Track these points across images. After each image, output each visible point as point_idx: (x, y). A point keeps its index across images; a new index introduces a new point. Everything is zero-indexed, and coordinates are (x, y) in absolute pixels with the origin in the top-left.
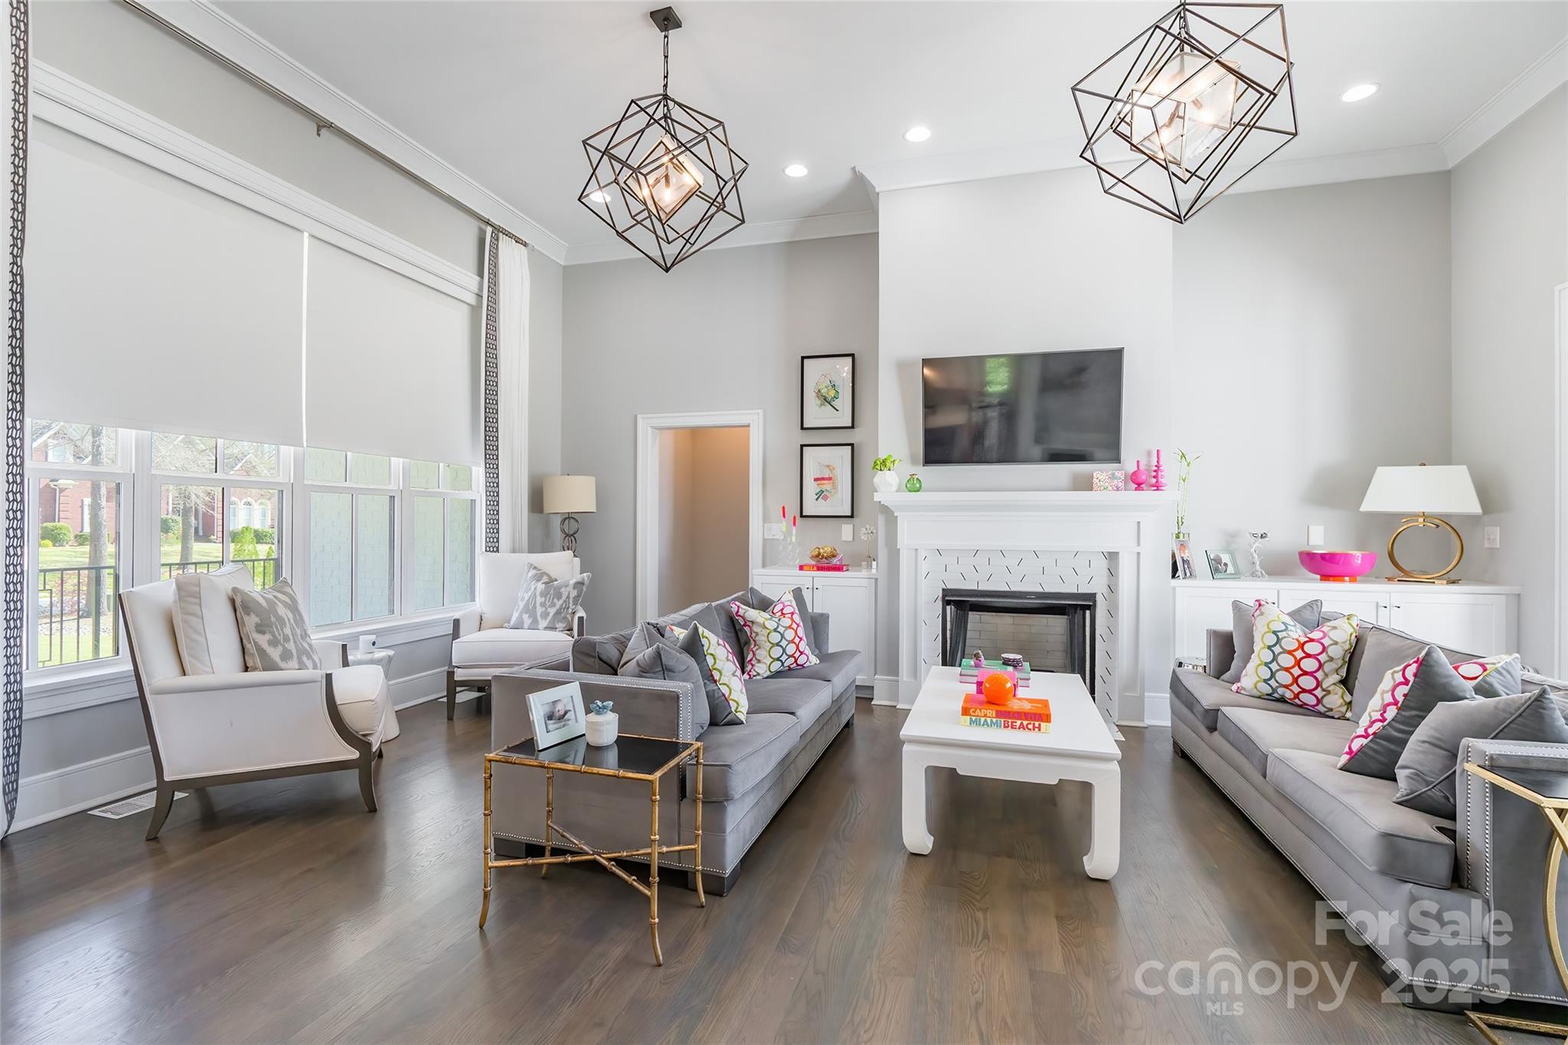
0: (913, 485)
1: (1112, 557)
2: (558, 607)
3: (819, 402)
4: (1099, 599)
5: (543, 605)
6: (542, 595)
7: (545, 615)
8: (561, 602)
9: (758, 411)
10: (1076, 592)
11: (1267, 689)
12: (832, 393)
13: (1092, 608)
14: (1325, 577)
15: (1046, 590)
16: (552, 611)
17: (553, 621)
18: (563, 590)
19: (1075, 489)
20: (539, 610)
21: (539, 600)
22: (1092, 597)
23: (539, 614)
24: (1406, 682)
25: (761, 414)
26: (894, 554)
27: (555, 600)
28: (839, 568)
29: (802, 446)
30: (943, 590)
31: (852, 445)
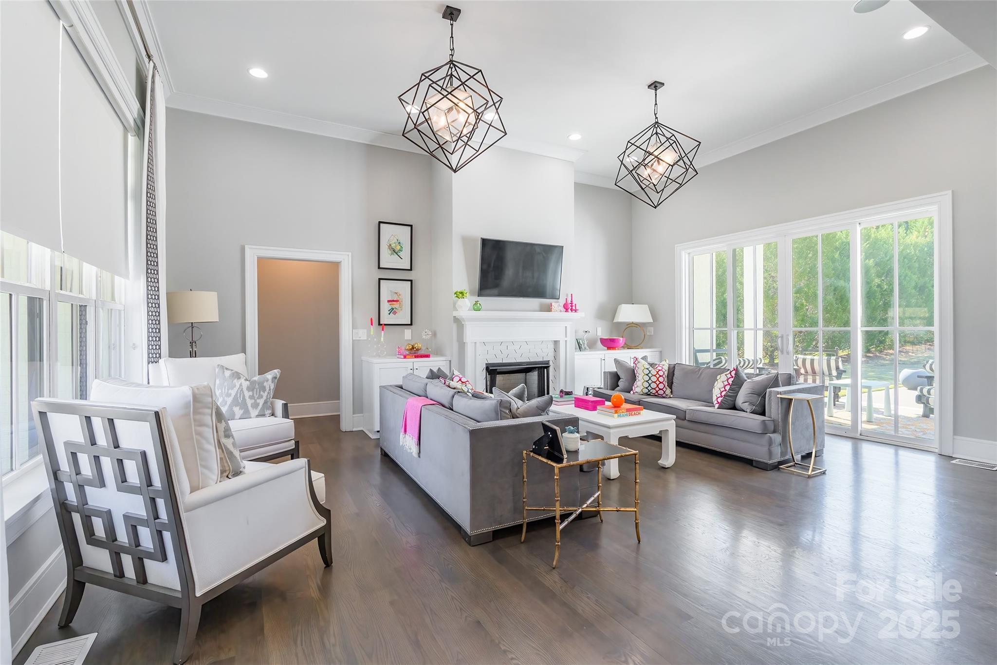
0: (476, 307)
1: (556, 343)
2: (265, 398)
3: (390, 252)
4: (551, 363)
5: (251, 397)
6: (248, 389)
7: (255, 406)
8: (266, 393)
9: (347, 253)
10: (542, 360)
11: (646, 391)
12: (399, 247)
13: (547, 368)
14: (609, 348)
15: (531, 361)
16: (261, 402)
17: (263, 409)
18: (265, 384)
19: (541, 311)
20: (249, 402)
21: (247, 394)
22: (548, 362)
23: (249, 405)
24: (732, 377)
25: (350, 256)
26: (462, 345)
27: (262, 393)
28: (427, 356)
29: (380, 279)
30: (486, 364)
31: (411, 281)
